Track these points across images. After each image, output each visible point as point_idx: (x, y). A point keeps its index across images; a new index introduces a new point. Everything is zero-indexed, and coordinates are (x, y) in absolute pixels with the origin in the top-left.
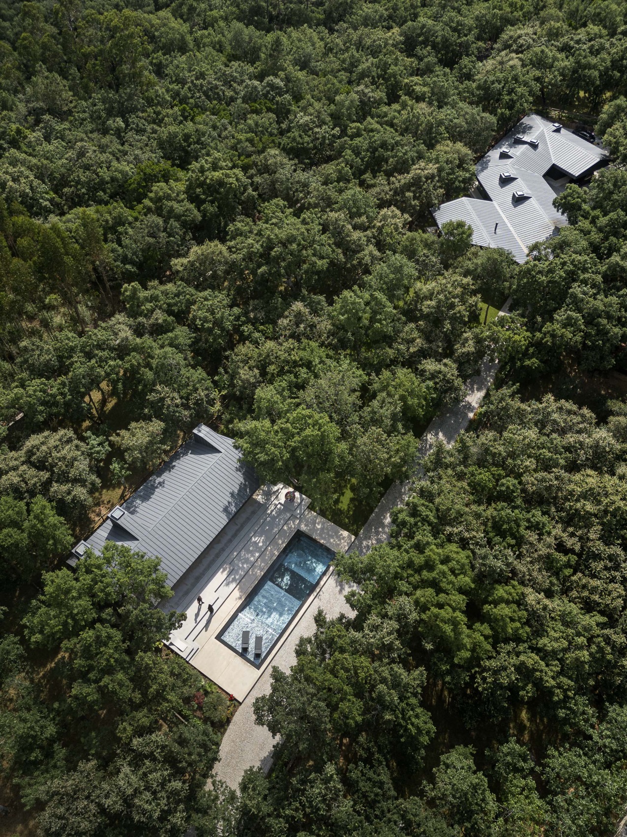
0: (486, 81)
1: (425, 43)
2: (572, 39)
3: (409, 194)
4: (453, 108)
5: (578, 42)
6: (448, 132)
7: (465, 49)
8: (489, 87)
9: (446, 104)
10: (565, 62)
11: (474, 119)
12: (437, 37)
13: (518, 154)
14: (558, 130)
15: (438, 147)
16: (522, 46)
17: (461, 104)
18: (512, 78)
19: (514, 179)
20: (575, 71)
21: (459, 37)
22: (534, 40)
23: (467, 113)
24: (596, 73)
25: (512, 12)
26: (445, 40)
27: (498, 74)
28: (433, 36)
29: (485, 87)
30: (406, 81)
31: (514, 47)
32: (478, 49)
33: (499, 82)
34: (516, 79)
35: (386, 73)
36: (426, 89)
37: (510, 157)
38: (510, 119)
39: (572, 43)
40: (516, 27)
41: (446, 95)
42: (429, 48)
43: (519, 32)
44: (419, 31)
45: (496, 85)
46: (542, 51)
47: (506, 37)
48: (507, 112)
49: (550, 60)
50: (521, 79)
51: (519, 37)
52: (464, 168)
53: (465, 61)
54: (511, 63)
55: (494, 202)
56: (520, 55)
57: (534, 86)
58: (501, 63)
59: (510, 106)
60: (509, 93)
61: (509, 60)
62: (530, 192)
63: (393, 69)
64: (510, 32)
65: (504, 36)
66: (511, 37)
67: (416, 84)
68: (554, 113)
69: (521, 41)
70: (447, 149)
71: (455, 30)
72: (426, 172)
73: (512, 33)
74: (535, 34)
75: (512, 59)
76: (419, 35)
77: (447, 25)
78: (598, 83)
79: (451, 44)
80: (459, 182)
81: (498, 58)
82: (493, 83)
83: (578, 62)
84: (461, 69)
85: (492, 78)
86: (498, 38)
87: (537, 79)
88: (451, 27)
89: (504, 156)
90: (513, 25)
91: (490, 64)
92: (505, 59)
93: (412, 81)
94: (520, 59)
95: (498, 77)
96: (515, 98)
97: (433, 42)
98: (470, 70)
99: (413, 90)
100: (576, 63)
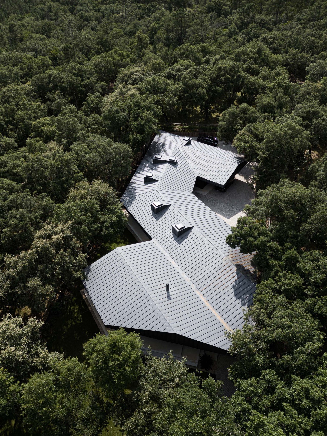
0: (110, 112)
1: (55, 88)
2: (173, 69)
3: (34, 282)
4: (84, 142)
5: (179, 70)
6: (82, 170)
7: (90, 88)
8: (115, 117)
9: (76, 140)
10: (175, 86)
11: (106, 151)
12: (63, 82)
13: (161, 175)
14: (189, 143)
15: (73, 192)
16: (135, 80)
17: (91, 137)
18: (135, 106)
19: (168, 206)
20: (185, 91)
21: (83, 80)
22: (143, 74)
23: (98, 146)
24: (204, 90)
25: (122, 60)
26: (71, 84)
27: (120, 104)
28: (59, 82)
29: (111, 117)
30: (34, 123)
31: (130, 81)
32: (102, 87)
33: (124, 111)
34: (137, 105)
35: (14, 119)
36: (54, 128)
37: (155, 181)
38: (143, 142)
39: (174, 72)
40: (127, 68)
41: (75, 130)
42: (58, 92)
43: (131, 70)
44: (47, 80)
45: (121, 113)
46: (154, 80)
47: (121, 75)
48: (139, 136)
49: (163, 86)
50: (143, 104)
51: (132, 73)
52: (108, 209)
53: (91, 97)
54: (130, 92)
55: (154, 241)
56: (136, 86)
57: (155, 109)
58: (121, 94)
59: (141, 130)
60: (136, 119)
61: (127, 91)
62: (189, 220)
63: (20, 114)
64: (123, 72)
65: (120, 75)
66: (125, 75)
67: (44, 125)
68: (178, 127)
69: (134, 76)
70: (83, 191)
71: (77, 75)
72: (55, 238)
73: (125, 72)
74: (144, 70)
75: (130, 89)
76: (49, 83)
77: (71, 72)
78: (207, 97)
79: (77, 87)
80: (107, 228)
81: (118, 90)
82: (117, 112)
83: (186, 84)
84: (89, 104)
85: (115, 108)
86: (116, 77)
87: (157, 102)
88: (74, 74)
89: (149, 180)
90: (124, 67)
91: (111, 97)
92: (124, 90)
93: (39, 122)
94: (137, 89)
95: (121, 106)
96: (143, 122)
97: (61, 86)
98: (97, 104)
99: (42, 131)
100: (184, 85)
